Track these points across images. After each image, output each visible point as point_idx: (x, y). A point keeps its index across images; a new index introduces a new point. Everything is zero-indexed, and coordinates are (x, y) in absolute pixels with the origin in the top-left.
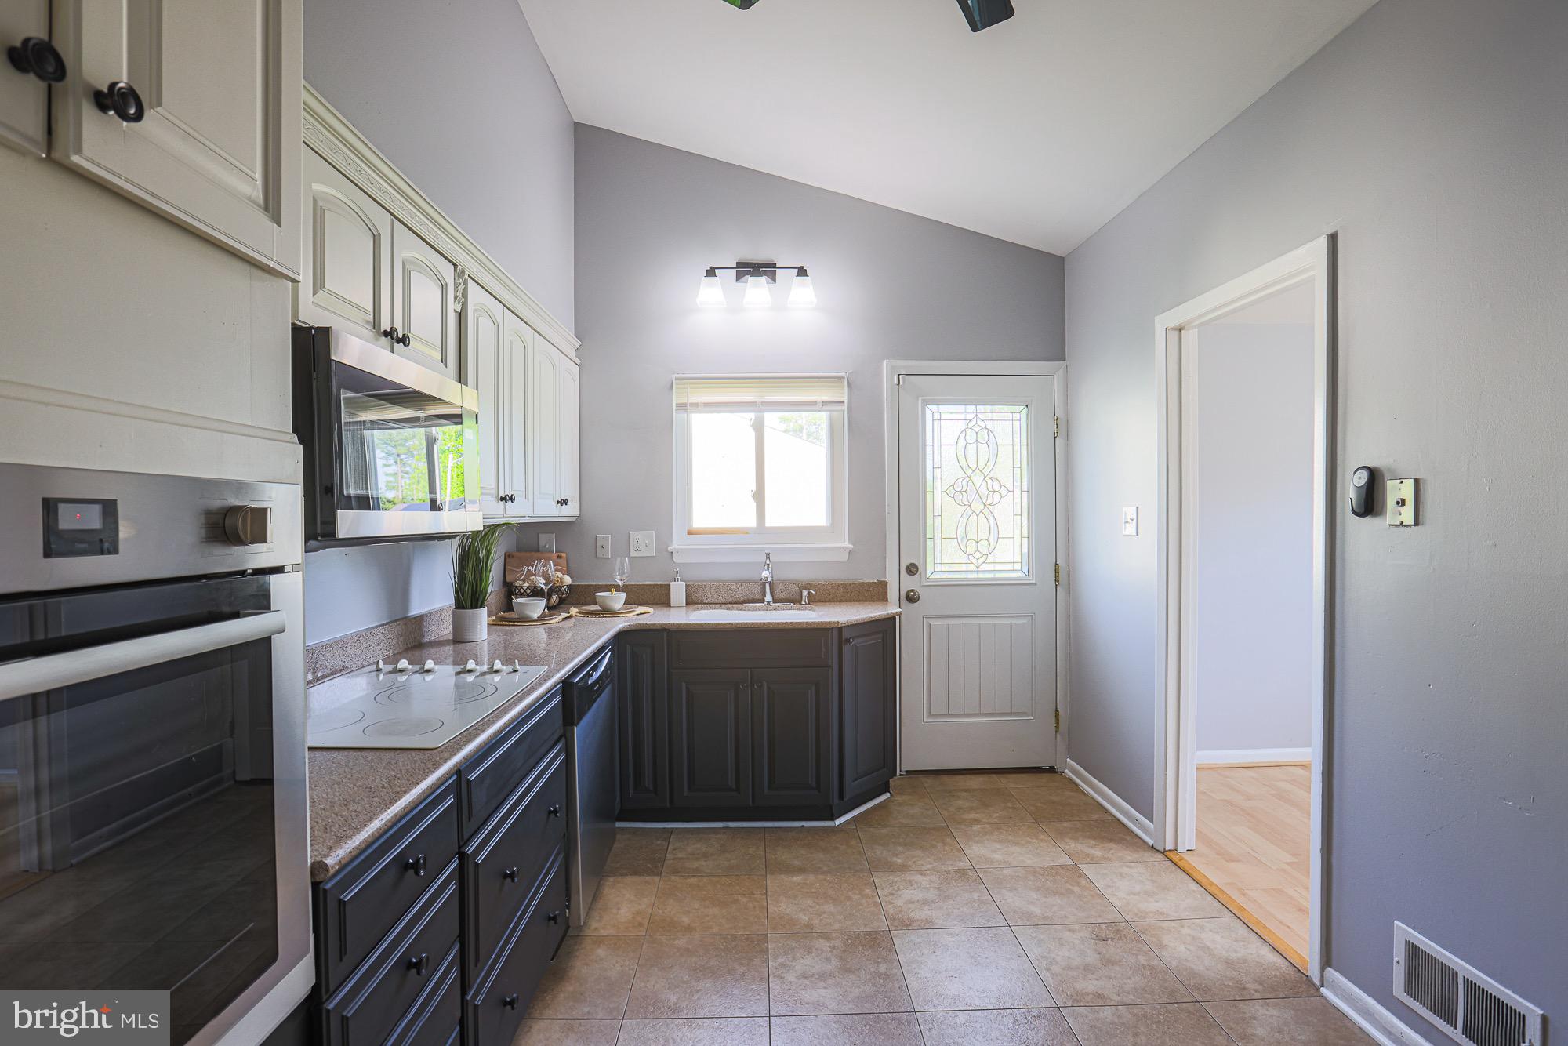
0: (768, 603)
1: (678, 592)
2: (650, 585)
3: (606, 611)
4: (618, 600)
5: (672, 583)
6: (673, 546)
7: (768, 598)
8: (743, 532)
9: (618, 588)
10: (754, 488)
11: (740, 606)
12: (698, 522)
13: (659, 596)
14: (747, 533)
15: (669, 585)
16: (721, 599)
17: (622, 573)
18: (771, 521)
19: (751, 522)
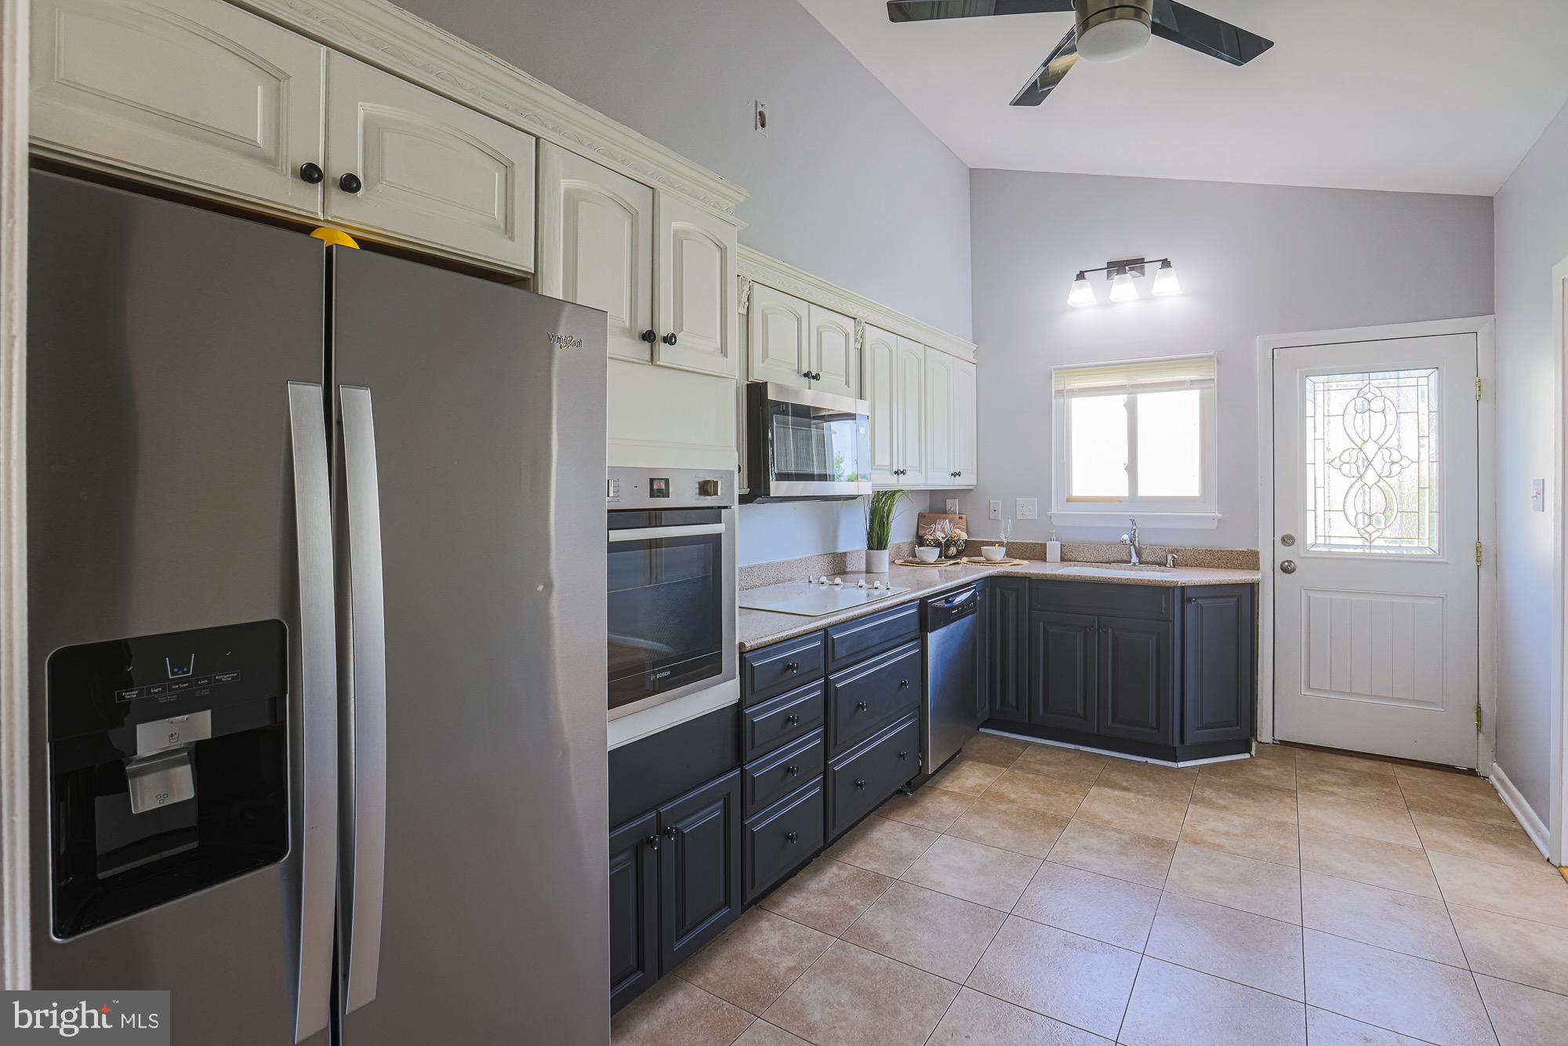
0: (1134, 564)
1: (1053, 550)
2: (1032, 544)
3: (989, 562)
4: (998, 554)
5: (1048, 543)
6: (1054, 511)
7: (1135, 559)
8: (1118, 500)
9: (1001, 544)
10: (1126, 461)
11: (1108, 565)
12: (1076, 492)
13: (1038, 553)
14: (1120, 502)
15: (1045, 545)
16: (1092, 559)
17: (1005, 533)
18: (1143, 491)
19: (1123, 491)
